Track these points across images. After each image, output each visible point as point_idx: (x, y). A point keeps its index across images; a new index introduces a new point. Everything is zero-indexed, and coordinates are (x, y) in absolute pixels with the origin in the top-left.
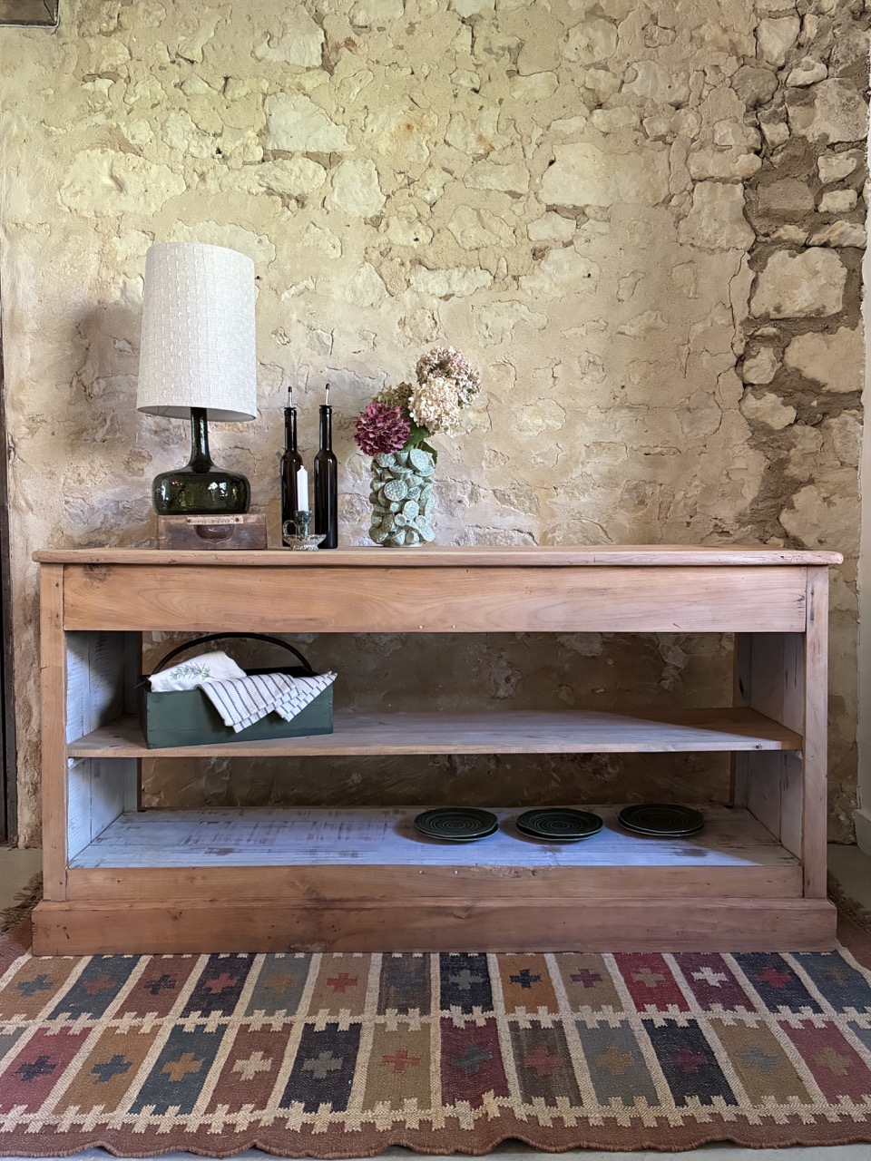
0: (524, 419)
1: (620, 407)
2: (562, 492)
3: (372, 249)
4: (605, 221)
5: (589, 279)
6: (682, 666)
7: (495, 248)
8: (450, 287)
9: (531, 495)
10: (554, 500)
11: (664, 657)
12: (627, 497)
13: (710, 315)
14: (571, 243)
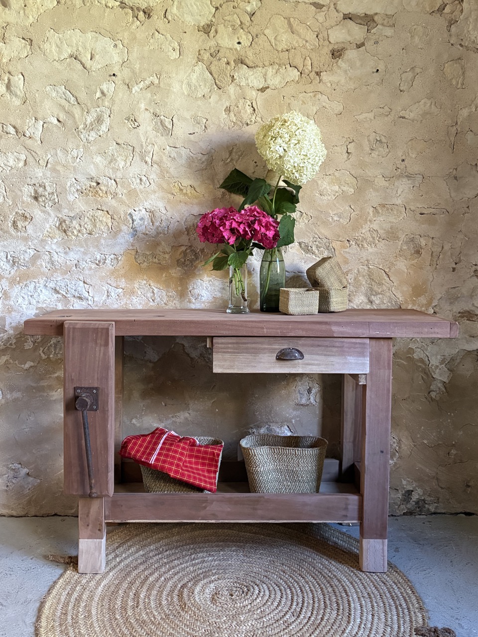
0: (324, 186)
1: (400, 177)
2: (353, 243)
3: (203, 51)
4: (390, 26)
5: (377, 74)
6: (445, 380)
7: (302, 49)
8: (265, 81)
9: (329, 246)
10: (347, 250)
11: (433, 374)
12: (405, 248)
13: (474, 102)
14: (363, 44)
